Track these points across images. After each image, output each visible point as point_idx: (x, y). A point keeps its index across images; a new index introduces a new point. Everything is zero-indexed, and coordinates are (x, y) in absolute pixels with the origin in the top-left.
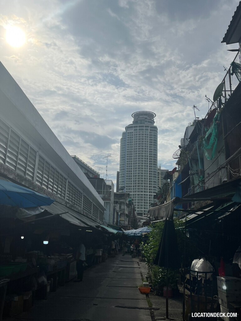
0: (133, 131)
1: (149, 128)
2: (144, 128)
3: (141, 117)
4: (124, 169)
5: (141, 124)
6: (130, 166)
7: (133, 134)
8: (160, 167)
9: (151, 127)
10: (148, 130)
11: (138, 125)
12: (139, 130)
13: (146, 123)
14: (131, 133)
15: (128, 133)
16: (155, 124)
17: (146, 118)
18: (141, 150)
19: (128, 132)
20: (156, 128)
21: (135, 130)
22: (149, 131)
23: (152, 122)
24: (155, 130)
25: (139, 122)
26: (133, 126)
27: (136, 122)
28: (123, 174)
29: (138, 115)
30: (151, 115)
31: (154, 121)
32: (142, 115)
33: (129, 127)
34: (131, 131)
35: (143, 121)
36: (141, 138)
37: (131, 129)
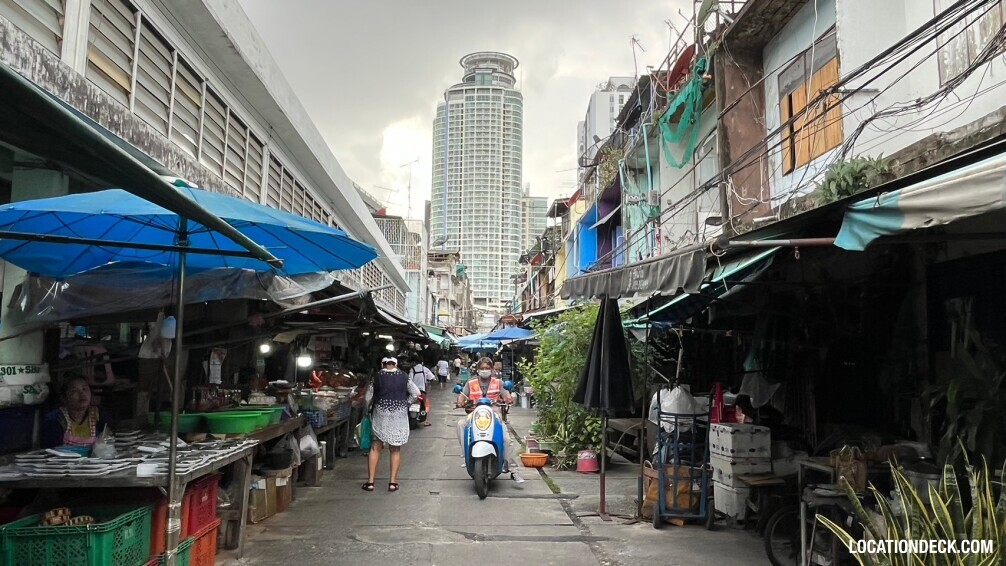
0: (463, 101)
1: (502, 96)
2: (491, 94)
3: (482, 65)
4: (441, 195)
5: (483, 84)
6: (456, 188)
7: (464, 108)
8: (528, 190)
9: (508, 93)
10: (499, 99)
11: (476, 87)
12: (479, 98)
13: (494, 82)
14: (458, 106)
15: (452, 106)
16: (517, 85)
17: (494, 70)
18: (483, 148)
19: (450, 103)
20: (518, 94)
21: (467, 99)
22: (502, 102)
23: (511, 80)
24: (516, 99)
25: (478, 78)
26: (464, 88)
27: (470, 79)
28: (441, 207)
29: (474, 62)
30: (507, 64)
31: (515, 76)
32: (485, 61)
33: (454, 92)
34: (460, 102)
35: (487, 78)
36: (483, 118)
37: (460, 95)
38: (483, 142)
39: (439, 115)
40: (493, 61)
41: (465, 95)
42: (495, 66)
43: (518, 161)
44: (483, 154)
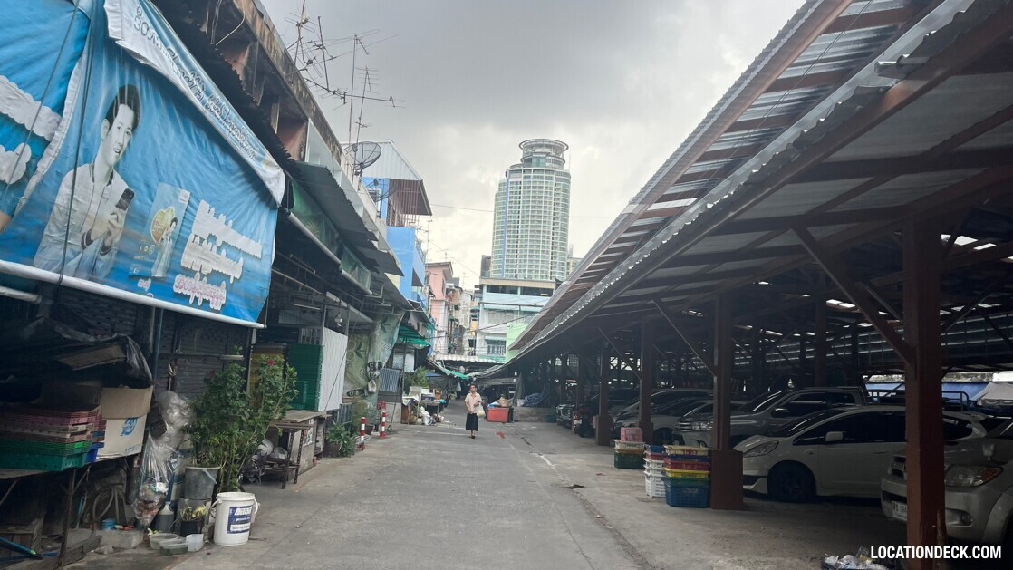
0: (521, 179)
1: (554, 176)
2: (545, 175)
3: (539, 150)
4: (500, 257)
5: (538, 166)
6: (513, 252)
7: (522, 186)
8: (571, 251)
9: (558, 173)
10: (551, 178)
11: (532, 168)
12: (535, 177)
13: (548, 164)
14: (517, 183)
15: (512, 183)
16: (566, 167)
17: (548, 154)
18: (536, 219)
19: (511, 180)
20: (567, 174)
21: (525, 177)
22: (554, 181)
23: (561, 162)
24: (566, 177)
25: (534, 161)
26: (522, 168)
27: (527, 161)
28: (499, 266)
29: (532, 147)
30: (559, 148)
31: (565, 159)
32: (541, 146)
33: (513, 171)
34: (519, 180)
35: (542, 161)
36: (537, 194)
37: (518, 175)
38: (536, 213)
39: (500, 190)
40: (547, 146)
41: (523, 175)
42: (548, 150)
43: (565, 230)
44: (536, 223)
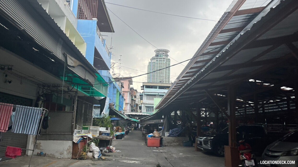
1: (165, 60)
2: (162, 60)
5: (160, 57)
7: (156, 63)
9: (167, 59)
10: (164, 61)
11: (159, 58)
12: (159, 60)
13: (163, 56)
14: (154, 62)
15: (153, 62)
16: (169, 57)
17: (163, 53)
19: (152, 61)
20: (169, 59)
21: (156, 61)
22: (165, 61)
25: (159, 55)
26: (156, 58)
27: (157, 56)
29: (158, 51)
30: (167, 51)
31: (168, 55)
32: (161, 51)
33: (153, 59)
34: (155, 61)
35: (161, 55)
36: (160, 65)
37: (154, 60)
39: (149, 64)
40: (163, 51)
41: (156, 60)
42: (164, 52)
44: (160, 74)
